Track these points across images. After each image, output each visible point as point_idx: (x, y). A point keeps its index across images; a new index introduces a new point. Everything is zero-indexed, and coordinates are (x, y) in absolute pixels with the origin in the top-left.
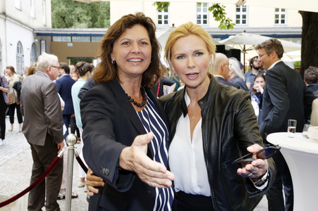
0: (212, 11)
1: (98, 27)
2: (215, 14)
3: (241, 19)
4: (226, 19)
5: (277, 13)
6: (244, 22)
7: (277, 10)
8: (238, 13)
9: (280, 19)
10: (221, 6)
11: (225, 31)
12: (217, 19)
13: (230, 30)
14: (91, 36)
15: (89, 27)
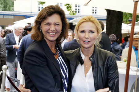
0: (66, 6)
1: (7, 11)
2: (68, 8)
3: (77, 11)
4: (72, 10)
5: (93, 9)
6: (79, 12)
7: (93, 7)
8: (76, 8)
9: (94, 12)
10: (70, 4)
11: (72, 16)
12: (68, 10)
13: (74, 16)
14: (4, 15)
15: (3, 11)
